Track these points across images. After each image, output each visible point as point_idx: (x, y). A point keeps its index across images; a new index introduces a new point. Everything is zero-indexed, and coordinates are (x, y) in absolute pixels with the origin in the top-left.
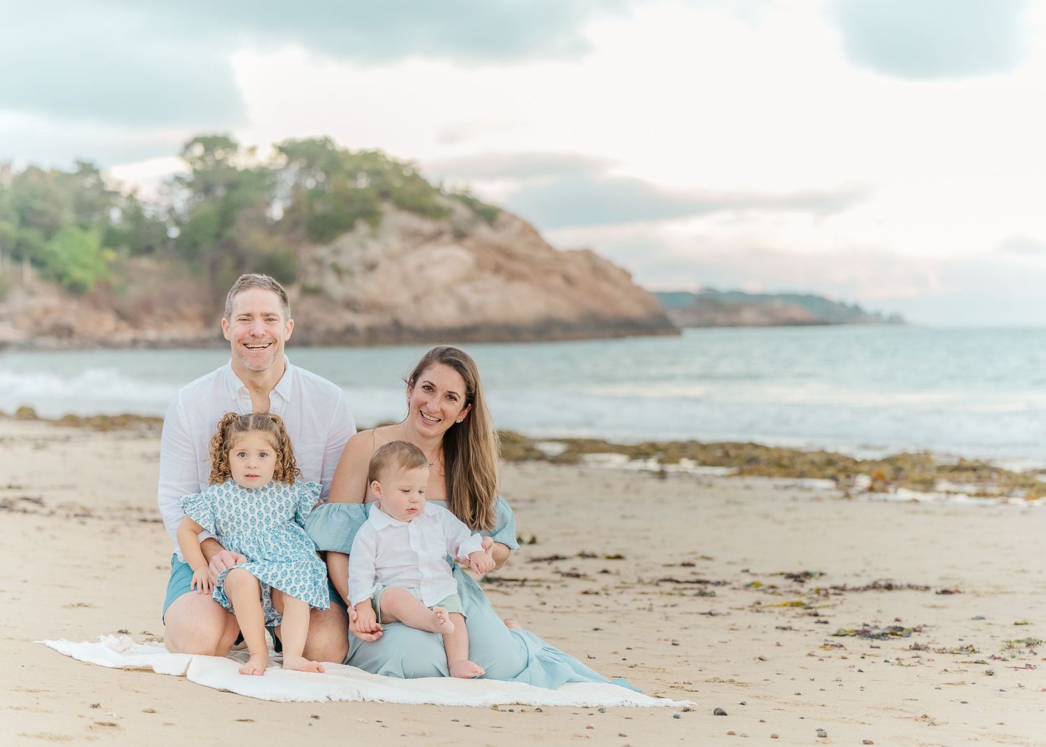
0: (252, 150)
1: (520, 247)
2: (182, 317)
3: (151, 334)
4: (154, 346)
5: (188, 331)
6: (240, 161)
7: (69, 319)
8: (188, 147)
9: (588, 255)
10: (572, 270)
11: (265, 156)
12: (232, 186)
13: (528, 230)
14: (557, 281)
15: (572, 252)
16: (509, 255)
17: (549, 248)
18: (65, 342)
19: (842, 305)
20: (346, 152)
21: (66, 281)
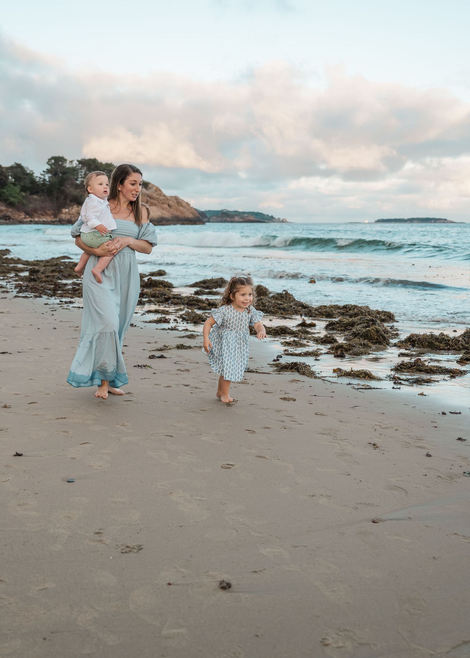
0: (71, 162)
1: (155, 195)
2: (47, 214)
3: (36, 219)
4: (36, 223)
5: (49, 219)
6: (68, 165)
7: (9, 214)
8: (50, 160)
9: (176, 198)
10: (171, 202)
11: (75, 164)
12: (64, 173)
13: (158, 190)
14: (166, 206)
15: (172, 197)
16: (151, 197)
17: (164, 196)
18: (8, 221)
19: (268, 215)
20: (101, 163)
21: (8, 202)
